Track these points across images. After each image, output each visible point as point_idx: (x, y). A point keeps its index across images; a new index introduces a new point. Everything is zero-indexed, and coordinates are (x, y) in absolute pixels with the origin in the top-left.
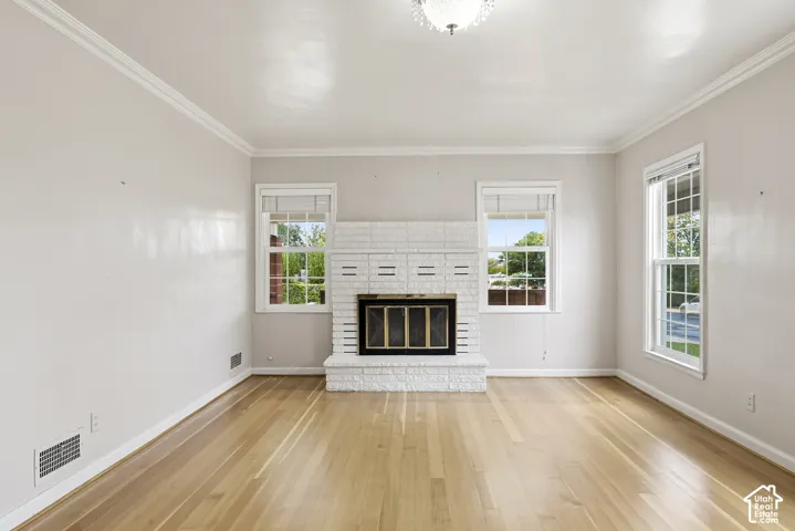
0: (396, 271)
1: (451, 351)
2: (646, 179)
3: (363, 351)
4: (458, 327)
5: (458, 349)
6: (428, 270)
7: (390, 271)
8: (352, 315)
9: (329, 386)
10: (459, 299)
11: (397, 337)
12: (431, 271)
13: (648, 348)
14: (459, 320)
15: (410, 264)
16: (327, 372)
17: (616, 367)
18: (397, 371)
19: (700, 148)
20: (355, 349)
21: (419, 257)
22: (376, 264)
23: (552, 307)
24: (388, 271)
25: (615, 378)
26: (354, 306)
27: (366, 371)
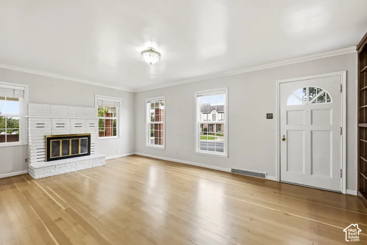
0: (65, 125)
1: (89, 154)
2: (146, 102)
3: (49, 160)
4: (91, 145)
5: (91, 153)
6: (78, 126)
7: (62, 125)
8: (42, 145)
10: (91, 135)
11: (66, 151)
12: (80, 125)
13: (147, 145)
14: (91, 142)
15: (72, 123)
17: (135, 152)
19: (164, 97)
21: (75, 120)
22: (55, 123)
23: (119, 136)
25: (135, 155)
26: (43, 141)
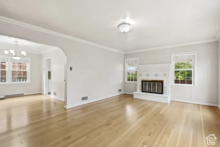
0: (150, 75)
1: (162, 93)
3: (142, 91)
4: (164, 88)
5: (164, 93)
6: (156, 75)
8: (140, 84)
9: (134, 97)
10: (164, 82)
11: (150, 89)
14: (164, 86)
15: (153, 73)
16: (134, 94)
18: (147, 96)
20: (141, 91)
21: (155, 72)
23: (194, 85)
24: (148, 75)
26: (141, 82)
27: (141, 95)
